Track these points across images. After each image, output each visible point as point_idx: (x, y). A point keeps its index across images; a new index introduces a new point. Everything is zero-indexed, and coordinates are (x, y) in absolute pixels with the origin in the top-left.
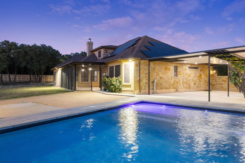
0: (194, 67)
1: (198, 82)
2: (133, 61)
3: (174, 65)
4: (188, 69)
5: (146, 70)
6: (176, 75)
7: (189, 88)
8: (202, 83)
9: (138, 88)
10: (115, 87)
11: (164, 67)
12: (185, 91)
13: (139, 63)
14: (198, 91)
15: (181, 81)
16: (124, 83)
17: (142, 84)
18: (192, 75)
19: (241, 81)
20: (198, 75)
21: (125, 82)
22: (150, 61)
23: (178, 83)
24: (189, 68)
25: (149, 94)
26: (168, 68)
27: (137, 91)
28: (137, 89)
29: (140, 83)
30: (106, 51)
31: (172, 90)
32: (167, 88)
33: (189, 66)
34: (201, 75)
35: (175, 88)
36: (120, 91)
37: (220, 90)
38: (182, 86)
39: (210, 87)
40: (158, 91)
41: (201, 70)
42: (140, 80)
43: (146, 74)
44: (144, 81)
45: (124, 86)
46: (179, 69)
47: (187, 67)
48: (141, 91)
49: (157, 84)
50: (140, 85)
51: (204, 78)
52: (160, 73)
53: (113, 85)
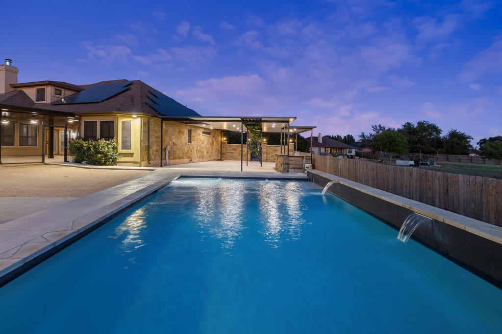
0: (207, 132)
1: (210, 150)
2: (140, 119)
3: (188, 127)
4: (201, 134)
5: (156, 132)
6: (190, 141)
7: (202, 158)
8: (214, 151)
9: (146, 157)
10: (106, 156)
11: (177, 130)
12: (199, 161)
13: (148, 122)
14: (211, 160)
15: (195, 149)
16: (120, 150)
17: (151, 152)
18: (206, 142)
19: (258, 150)
20: (210, 142)
21: (122, 149)
22: (163, 120)
23: (191, 151)
24: (203, 133)
25: (161, 166)
26: (182, 131)
27: (145, 162)
28: (144, 159)
29: (148, 150)
30: (58, 92)
31: (186, 160)
32: (180, 158)
33: (203, 130)
34: (213, 142)
35: (189, 158)
36: (114, 162)
37: (231, 160)
38: (196, 155)
39: (222, 156)
40: (171, 161)
41: (214, 136)
42: (148, 146)
43: (157, 137)
44: (155, 148)
45: (121, 154)
46: (193, 134)
47: (200, 131)
48: (150, 162)
49: (169, 152)
50: (148, 153)
51: (216, 146)
52: (173, 137)
53: (100, 153)
